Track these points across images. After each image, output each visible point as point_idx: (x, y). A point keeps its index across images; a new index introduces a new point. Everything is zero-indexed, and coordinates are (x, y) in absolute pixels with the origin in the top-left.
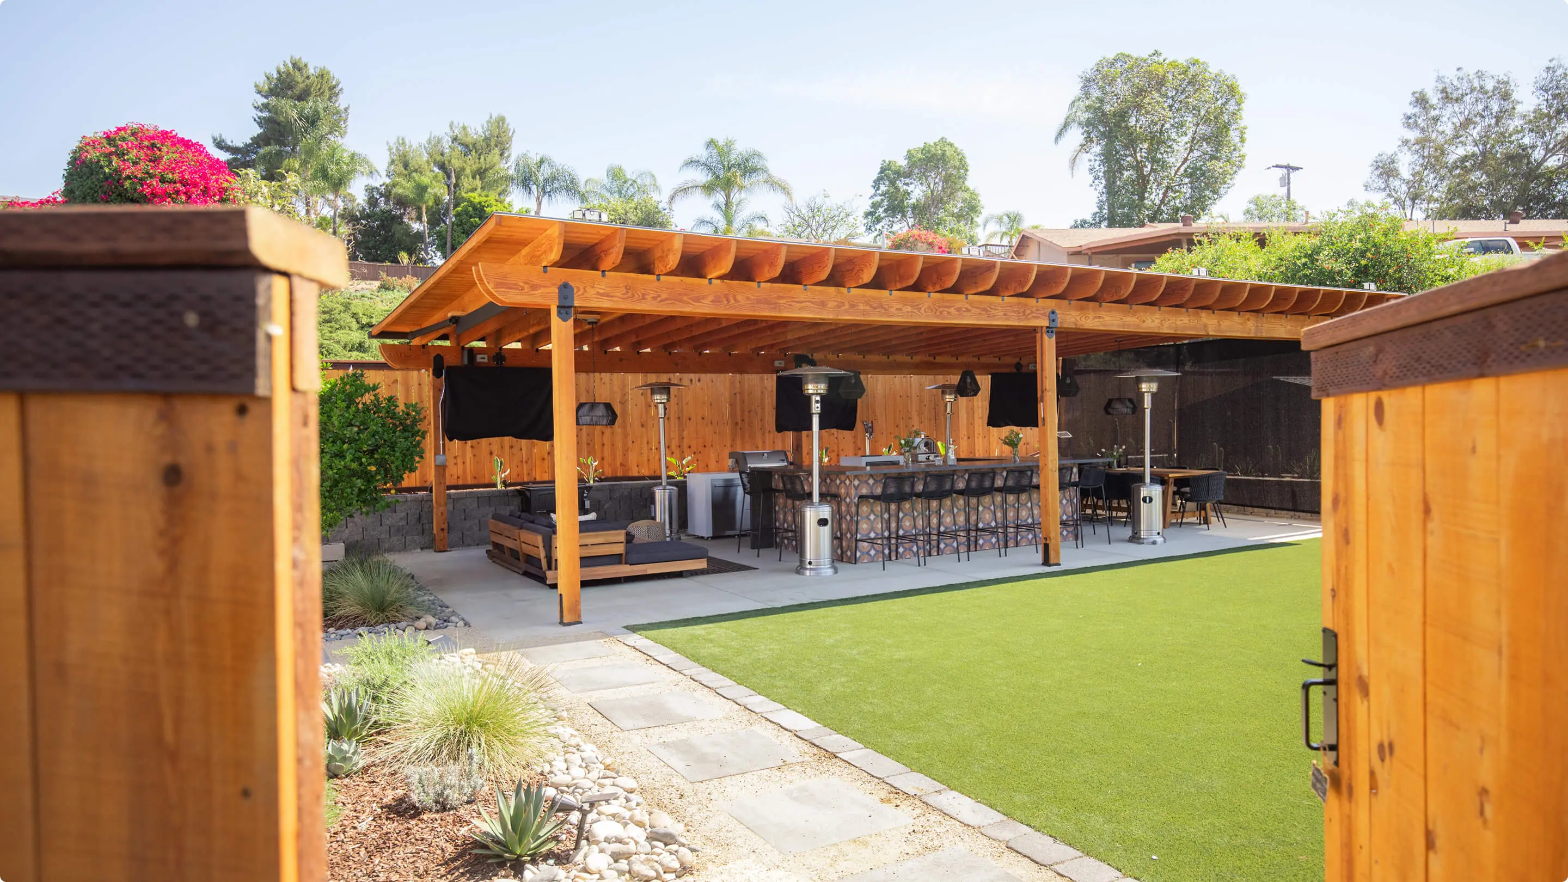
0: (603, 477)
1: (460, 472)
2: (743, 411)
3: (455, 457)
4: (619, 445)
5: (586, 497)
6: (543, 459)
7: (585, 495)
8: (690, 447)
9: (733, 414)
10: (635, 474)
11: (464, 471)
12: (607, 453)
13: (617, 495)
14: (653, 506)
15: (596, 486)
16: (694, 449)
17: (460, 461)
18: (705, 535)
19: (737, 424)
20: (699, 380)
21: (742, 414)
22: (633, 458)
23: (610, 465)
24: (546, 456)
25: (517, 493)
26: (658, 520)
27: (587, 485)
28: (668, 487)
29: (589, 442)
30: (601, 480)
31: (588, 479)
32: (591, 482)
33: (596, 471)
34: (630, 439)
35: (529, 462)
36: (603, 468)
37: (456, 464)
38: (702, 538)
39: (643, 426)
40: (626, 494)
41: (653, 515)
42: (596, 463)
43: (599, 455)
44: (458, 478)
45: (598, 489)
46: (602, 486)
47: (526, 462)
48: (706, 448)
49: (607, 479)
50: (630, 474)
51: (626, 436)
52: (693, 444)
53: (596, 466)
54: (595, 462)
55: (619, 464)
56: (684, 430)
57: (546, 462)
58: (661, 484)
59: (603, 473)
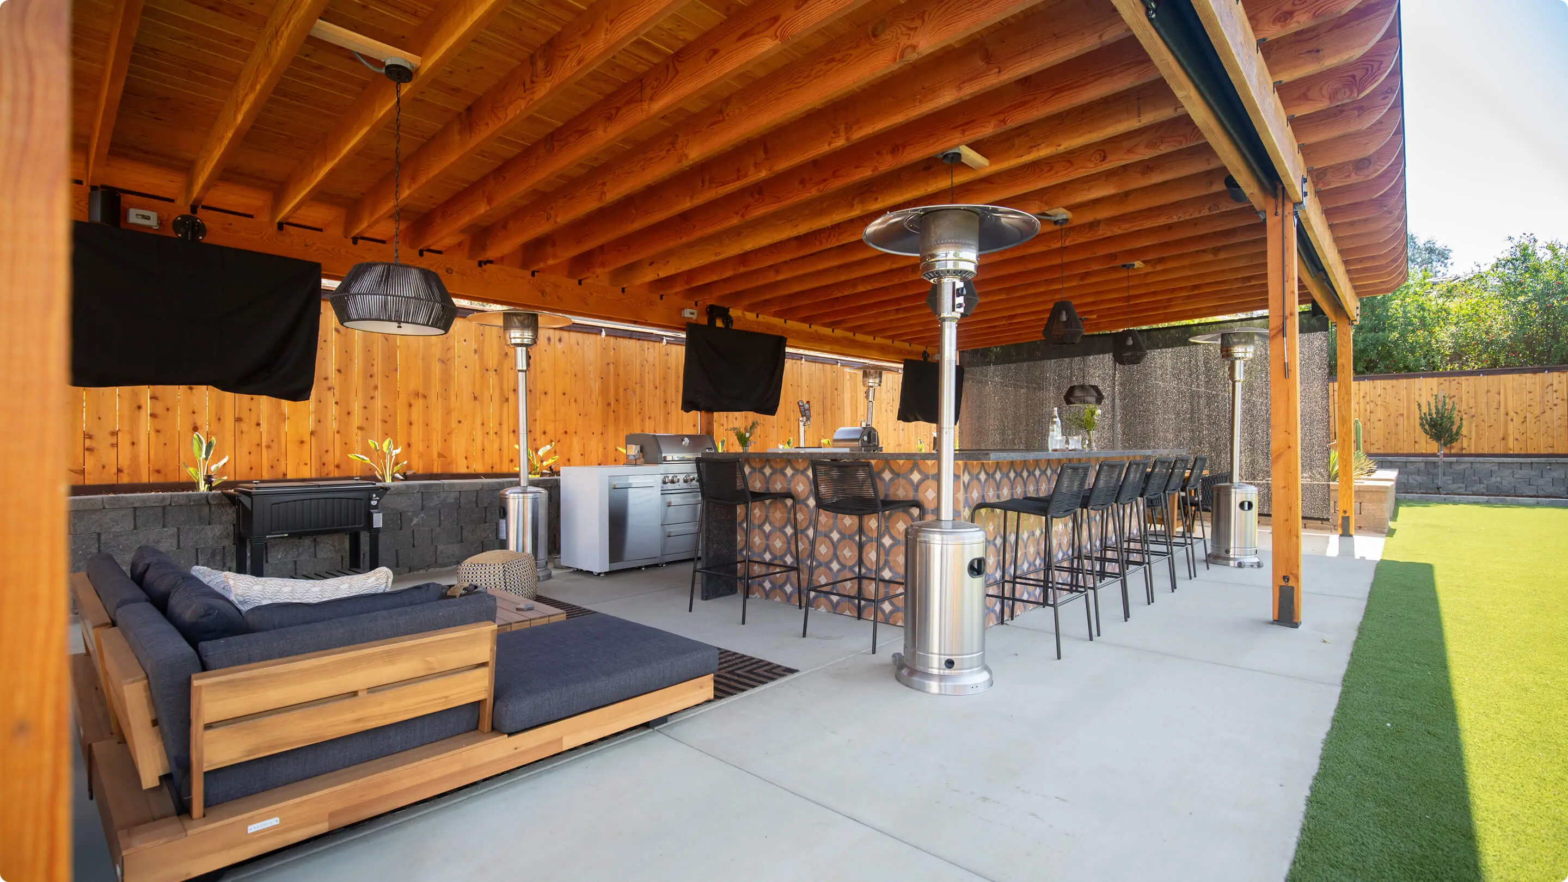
0: (409, 473)
1: (124, 462)
2: (617, 388)
3: (114, 434)
4: (437, 424)
5: (376, 507)
6: (302, 442)
7: (374, 503)
8: (545, 433)
9: (604, 391)
10: (463, 470)
11: (134, 458)
12: (417, 433)
13: (435, 502)
14: (503, 522)
15: (397, 488)
16: (550, 435)
17: (124, 440)
18: (596, 570)
19: (609, 404)
20: (560, 340)
21: (617, 393)
22: (458, 446)
23: (421, 455)
24: (307, 437)
25: (226, 501)
26: (512, 546)
27: (378, 484)
28: (531, 489)
29: (387, 419)
30: (406, 478)
31: (383, 477)
32: (388, 481)
33: (396, 464)
34: (455, 416)
35: (274, 445)
36: (409, 459)
37: (115, 445)
38: (590, 573)
39: (475, 398)
40: (450, 500)
41: (503, 536)
42: (398, 451)
43: (401, 438)
44: (119, 471)
45: (399, 492)
46: (407, 486)
47: (268, 447)
48: (568, 436)
49: (415, 477)
50: (454, 471)
51: (448, 412)
52: (550, 428)
53: (397, 455)
54: (396, 448)
55: (435, 455)
56: (536, 409)
57: (306, 447)
58: (518, 484)
59: (409, 467)
